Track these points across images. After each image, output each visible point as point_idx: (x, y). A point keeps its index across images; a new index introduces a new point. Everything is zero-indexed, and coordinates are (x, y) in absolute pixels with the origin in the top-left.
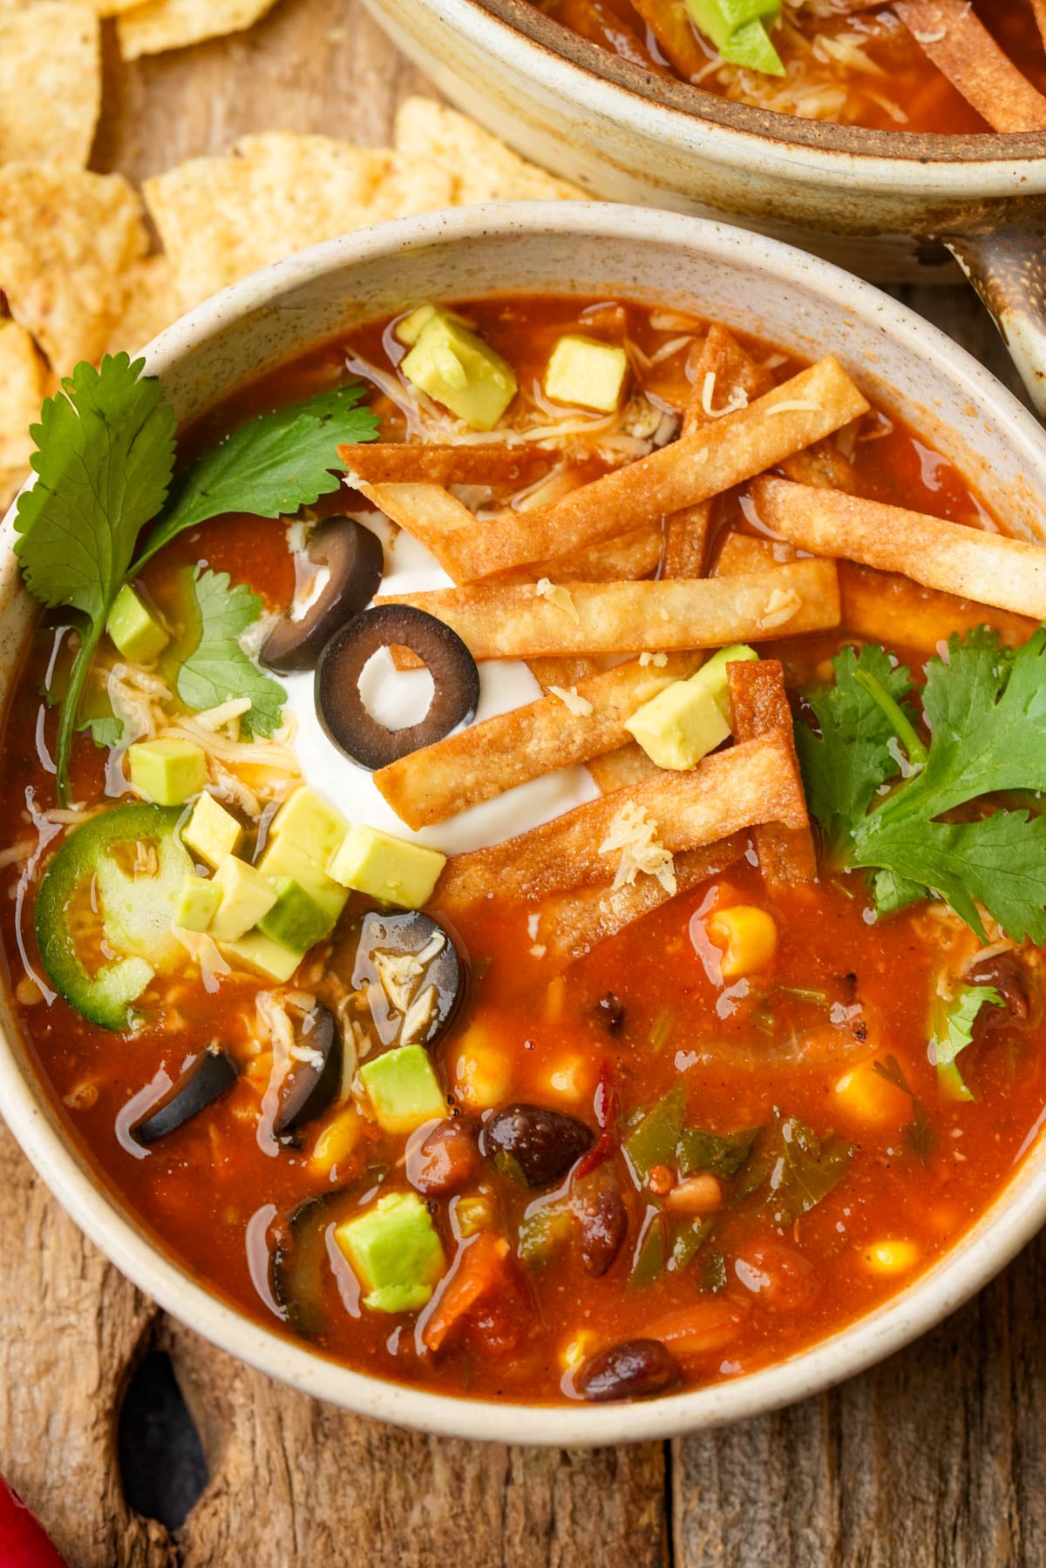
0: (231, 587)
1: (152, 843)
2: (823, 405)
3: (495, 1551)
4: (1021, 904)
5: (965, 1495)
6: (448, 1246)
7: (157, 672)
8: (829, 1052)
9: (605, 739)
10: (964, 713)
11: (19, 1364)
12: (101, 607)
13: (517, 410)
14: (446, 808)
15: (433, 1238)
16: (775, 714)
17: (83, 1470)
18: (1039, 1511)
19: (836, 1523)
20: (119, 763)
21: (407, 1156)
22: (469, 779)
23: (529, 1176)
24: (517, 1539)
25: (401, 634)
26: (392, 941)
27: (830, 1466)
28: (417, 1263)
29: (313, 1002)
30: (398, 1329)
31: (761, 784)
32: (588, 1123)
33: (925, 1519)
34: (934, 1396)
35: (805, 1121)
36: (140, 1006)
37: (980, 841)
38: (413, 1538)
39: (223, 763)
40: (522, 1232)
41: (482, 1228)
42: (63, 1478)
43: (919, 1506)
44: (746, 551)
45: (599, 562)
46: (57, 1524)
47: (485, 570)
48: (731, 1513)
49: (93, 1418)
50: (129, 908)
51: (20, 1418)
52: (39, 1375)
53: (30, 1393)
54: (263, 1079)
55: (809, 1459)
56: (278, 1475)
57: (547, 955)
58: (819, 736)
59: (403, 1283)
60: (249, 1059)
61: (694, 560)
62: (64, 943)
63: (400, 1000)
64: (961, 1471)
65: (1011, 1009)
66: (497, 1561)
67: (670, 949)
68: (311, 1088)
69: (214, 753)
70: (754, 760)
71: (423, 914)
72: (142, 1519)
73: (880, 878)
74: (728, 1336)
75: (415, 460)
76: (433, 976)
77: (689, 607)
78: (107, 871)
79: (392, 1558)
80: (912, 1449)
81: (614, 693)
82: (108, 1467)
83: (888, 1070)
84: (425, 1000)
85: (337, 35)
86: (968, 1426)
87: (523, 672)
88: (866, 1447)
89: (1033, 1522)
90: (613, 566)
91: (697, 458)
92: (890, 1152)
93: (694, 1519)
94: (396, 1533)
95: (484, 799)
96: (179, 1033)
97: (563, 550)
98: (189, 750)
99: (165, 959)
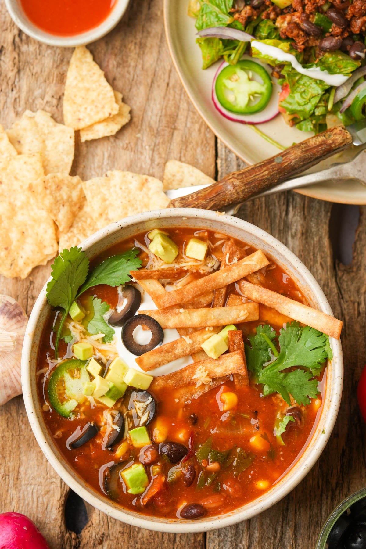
0: (102, 302)
1: (79, 370)
2: (257, 263)
3: (160, 545)
4: (301, 394)
5: (281, 537)
6: (150, 478)
7: (82, 324)
8: (249, 432)
9: (196, 349)
10: (289, 343)
11: (40, 491)
12: (68, 307)
13: (178, 258)
14: (154, 367)
15: (146, 476)
16: (240, 344)
17: (56, 519)
18: (300, 543)
19: (248, 543)
20: (71, 348)
21: (140, 454)
22: (160, 360)
23: (171, 461)
24: (166, 542)
25: (144, 322)
26: (139, 398)
27: (247, 528)
28: (141, 482)
29: (118, 412)
30: (136, 498)
31: (235, 364)
32: (187, 447)
33: (270, 543)
34: (275, 511)
35: (243, 449)
36: (74, 412)
37: (291, 377)
38: (139, 541)
39: (98, 349)
40: (169, 475)
41: (158, 474)
42: (50, 521)
43: (269, 540)
44: (235, 299)
45: (197, 301)
46: (48, 533)
47: (166, 306)
48: (221, 538)
49: (58, 506)
50: (72, 386)
51: (40, 505)
52: (45, 494)
53: (43, 499)
54: (104, 433)
55: (242, 526)
56: (105, 523)
57: (179, 402)
58: (251, 348)
59: (138, 487)
60: (101, 427)
61: (221, 301)
62: (55, 395)
63: (140, 414)
64: (281, 531)
65: (296, 422)
66: (160, 548)
67: (210, 402)
68: (116, 436)
69: (95, 346)
70: (233, 358)
71: (147, 392)
72: (70, 532)
73: (265, 386)
74: (220, 503)
75: (150, 274)
76: (148, 409)
77: (219, 315)
78: (67, 376)
79: (134, 545)
80: (268, 525)
81: (198, 337)
82: (62, 519)
83: (264, 437)
84: (147, 414)
85: (139, 135)
86: (283, 520)
87: (175, 331)
88: (256, 524)
89: (299, 546)
90: (201, 302)
91: (223, 275)
92: (264, 457)
93: (211, 540)
94: (135, 539)
95: (164, 364)
96: (84, 419)
97: (187, 300)
98: (89, 346)
99: (81, 400)
